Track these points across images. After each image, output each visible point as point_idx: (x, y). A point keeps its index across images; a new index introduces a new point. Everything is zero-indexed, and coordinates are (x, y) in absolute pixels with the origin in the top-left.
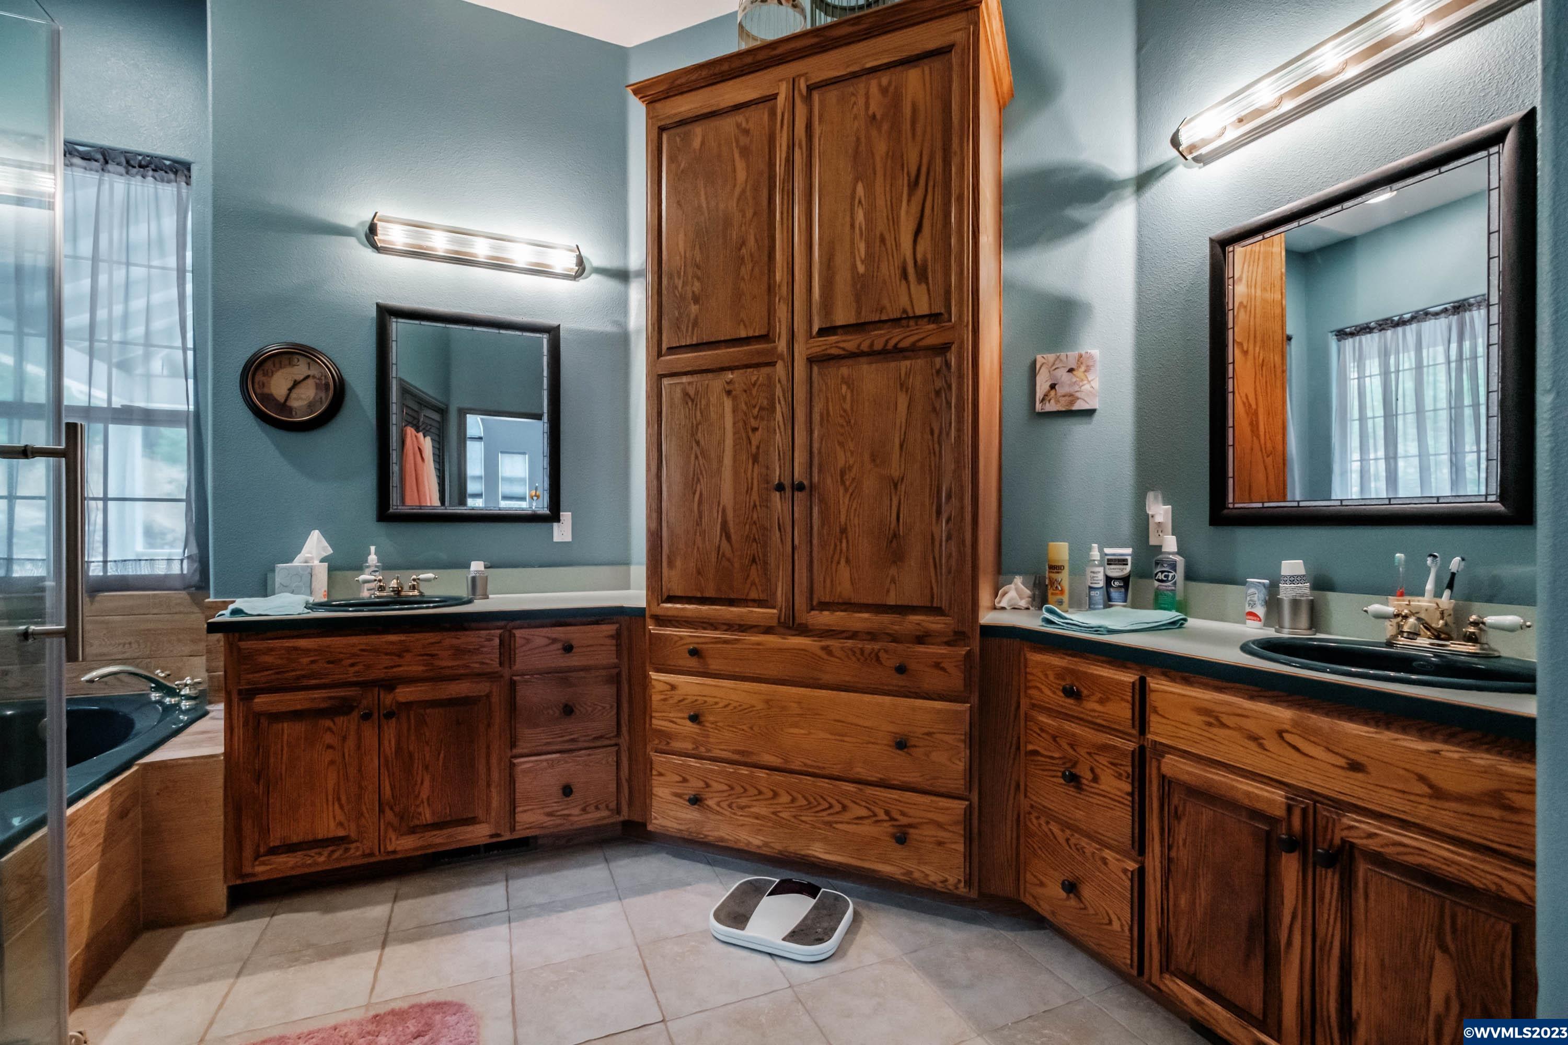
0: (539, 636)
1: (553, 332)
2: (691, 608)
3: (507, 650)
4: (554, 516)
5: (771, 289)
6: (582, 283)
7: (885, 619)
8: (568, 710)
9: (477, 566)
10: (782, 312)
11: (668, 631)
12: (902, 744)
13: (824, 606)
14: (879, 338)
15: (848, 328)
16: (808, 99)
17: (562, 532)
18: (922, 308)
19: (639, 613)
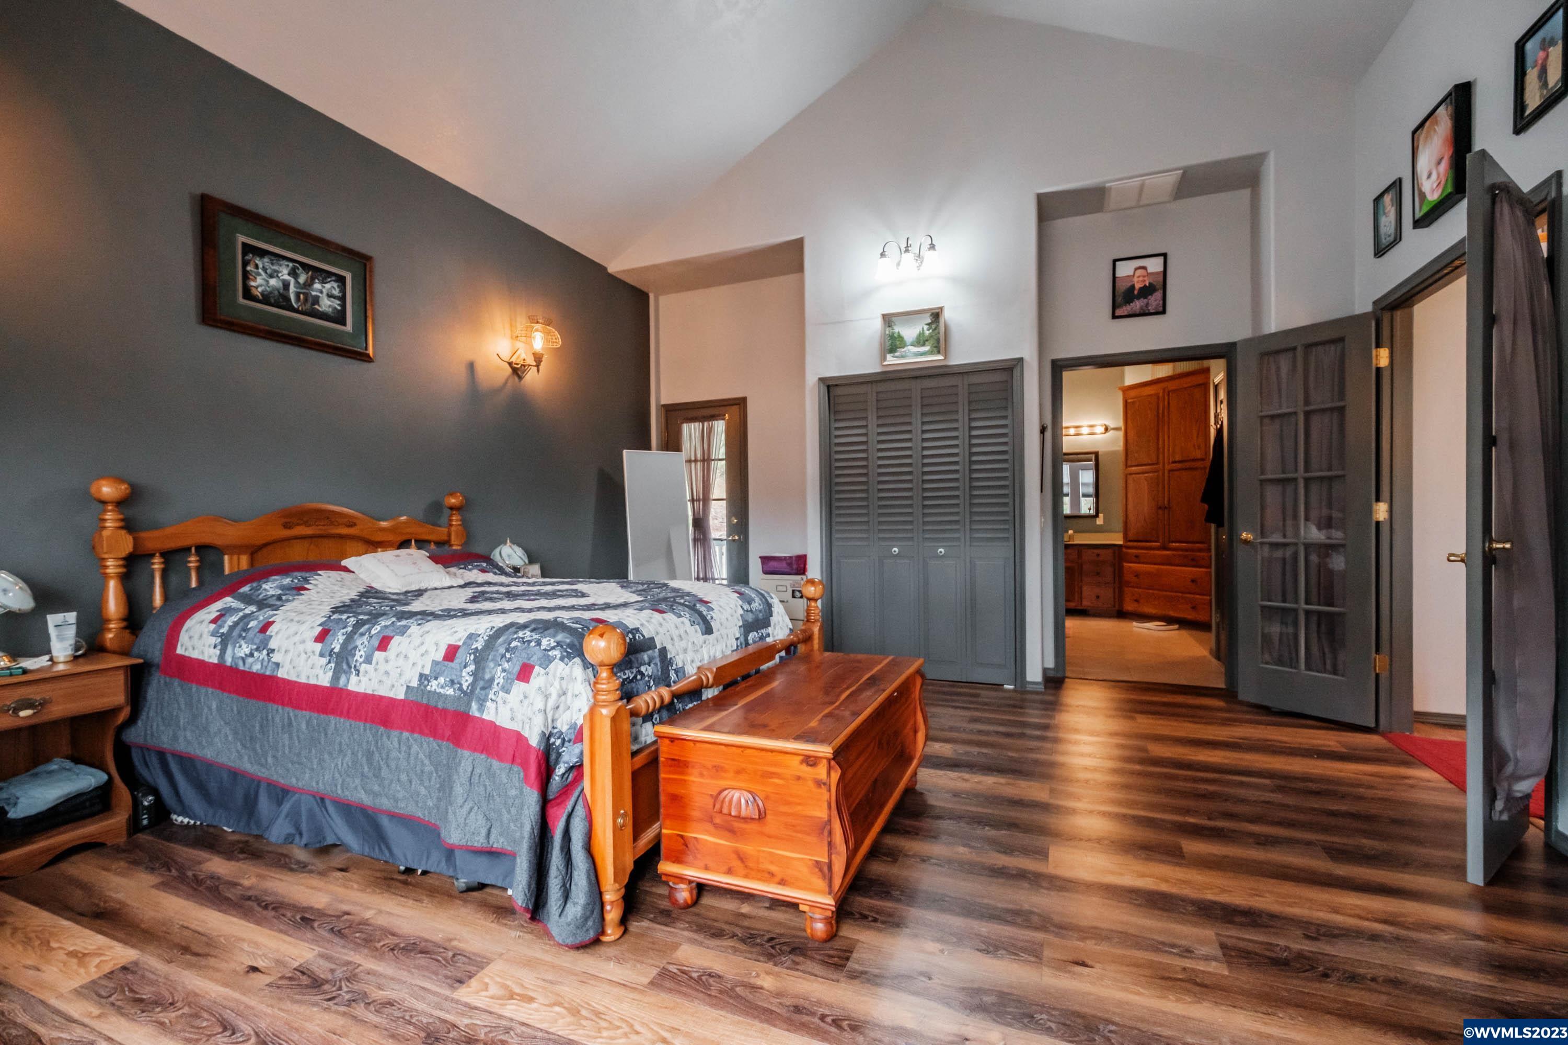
0: (1090, 551)
1: (1096, 454)
2: (1135, 544)
3: (1080, 555)
4: (1097, 516)
5: (1158, 449)
6: (1108, 434)
7: (1190, 545)
8: (1098, 574)
9: (1071, 532)
10: (1161, 456)
11: (1130, 551)
12: (1193, 581)
13: (1173, 542)
14: (1188, 465)
15: (1179, 462)
16: (1168, 395)
17: (1100, 521)
18: (1199, 456)
19: (1120, 546)
